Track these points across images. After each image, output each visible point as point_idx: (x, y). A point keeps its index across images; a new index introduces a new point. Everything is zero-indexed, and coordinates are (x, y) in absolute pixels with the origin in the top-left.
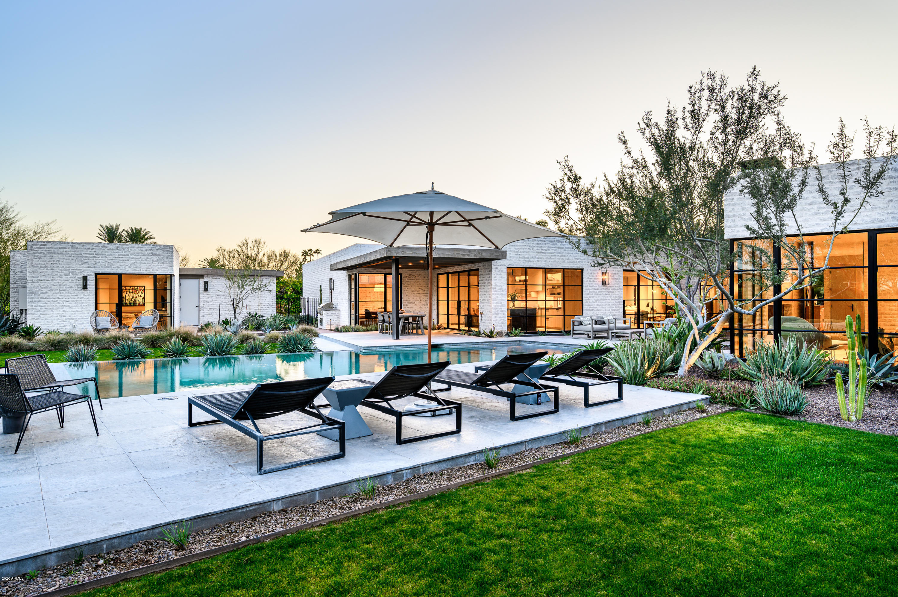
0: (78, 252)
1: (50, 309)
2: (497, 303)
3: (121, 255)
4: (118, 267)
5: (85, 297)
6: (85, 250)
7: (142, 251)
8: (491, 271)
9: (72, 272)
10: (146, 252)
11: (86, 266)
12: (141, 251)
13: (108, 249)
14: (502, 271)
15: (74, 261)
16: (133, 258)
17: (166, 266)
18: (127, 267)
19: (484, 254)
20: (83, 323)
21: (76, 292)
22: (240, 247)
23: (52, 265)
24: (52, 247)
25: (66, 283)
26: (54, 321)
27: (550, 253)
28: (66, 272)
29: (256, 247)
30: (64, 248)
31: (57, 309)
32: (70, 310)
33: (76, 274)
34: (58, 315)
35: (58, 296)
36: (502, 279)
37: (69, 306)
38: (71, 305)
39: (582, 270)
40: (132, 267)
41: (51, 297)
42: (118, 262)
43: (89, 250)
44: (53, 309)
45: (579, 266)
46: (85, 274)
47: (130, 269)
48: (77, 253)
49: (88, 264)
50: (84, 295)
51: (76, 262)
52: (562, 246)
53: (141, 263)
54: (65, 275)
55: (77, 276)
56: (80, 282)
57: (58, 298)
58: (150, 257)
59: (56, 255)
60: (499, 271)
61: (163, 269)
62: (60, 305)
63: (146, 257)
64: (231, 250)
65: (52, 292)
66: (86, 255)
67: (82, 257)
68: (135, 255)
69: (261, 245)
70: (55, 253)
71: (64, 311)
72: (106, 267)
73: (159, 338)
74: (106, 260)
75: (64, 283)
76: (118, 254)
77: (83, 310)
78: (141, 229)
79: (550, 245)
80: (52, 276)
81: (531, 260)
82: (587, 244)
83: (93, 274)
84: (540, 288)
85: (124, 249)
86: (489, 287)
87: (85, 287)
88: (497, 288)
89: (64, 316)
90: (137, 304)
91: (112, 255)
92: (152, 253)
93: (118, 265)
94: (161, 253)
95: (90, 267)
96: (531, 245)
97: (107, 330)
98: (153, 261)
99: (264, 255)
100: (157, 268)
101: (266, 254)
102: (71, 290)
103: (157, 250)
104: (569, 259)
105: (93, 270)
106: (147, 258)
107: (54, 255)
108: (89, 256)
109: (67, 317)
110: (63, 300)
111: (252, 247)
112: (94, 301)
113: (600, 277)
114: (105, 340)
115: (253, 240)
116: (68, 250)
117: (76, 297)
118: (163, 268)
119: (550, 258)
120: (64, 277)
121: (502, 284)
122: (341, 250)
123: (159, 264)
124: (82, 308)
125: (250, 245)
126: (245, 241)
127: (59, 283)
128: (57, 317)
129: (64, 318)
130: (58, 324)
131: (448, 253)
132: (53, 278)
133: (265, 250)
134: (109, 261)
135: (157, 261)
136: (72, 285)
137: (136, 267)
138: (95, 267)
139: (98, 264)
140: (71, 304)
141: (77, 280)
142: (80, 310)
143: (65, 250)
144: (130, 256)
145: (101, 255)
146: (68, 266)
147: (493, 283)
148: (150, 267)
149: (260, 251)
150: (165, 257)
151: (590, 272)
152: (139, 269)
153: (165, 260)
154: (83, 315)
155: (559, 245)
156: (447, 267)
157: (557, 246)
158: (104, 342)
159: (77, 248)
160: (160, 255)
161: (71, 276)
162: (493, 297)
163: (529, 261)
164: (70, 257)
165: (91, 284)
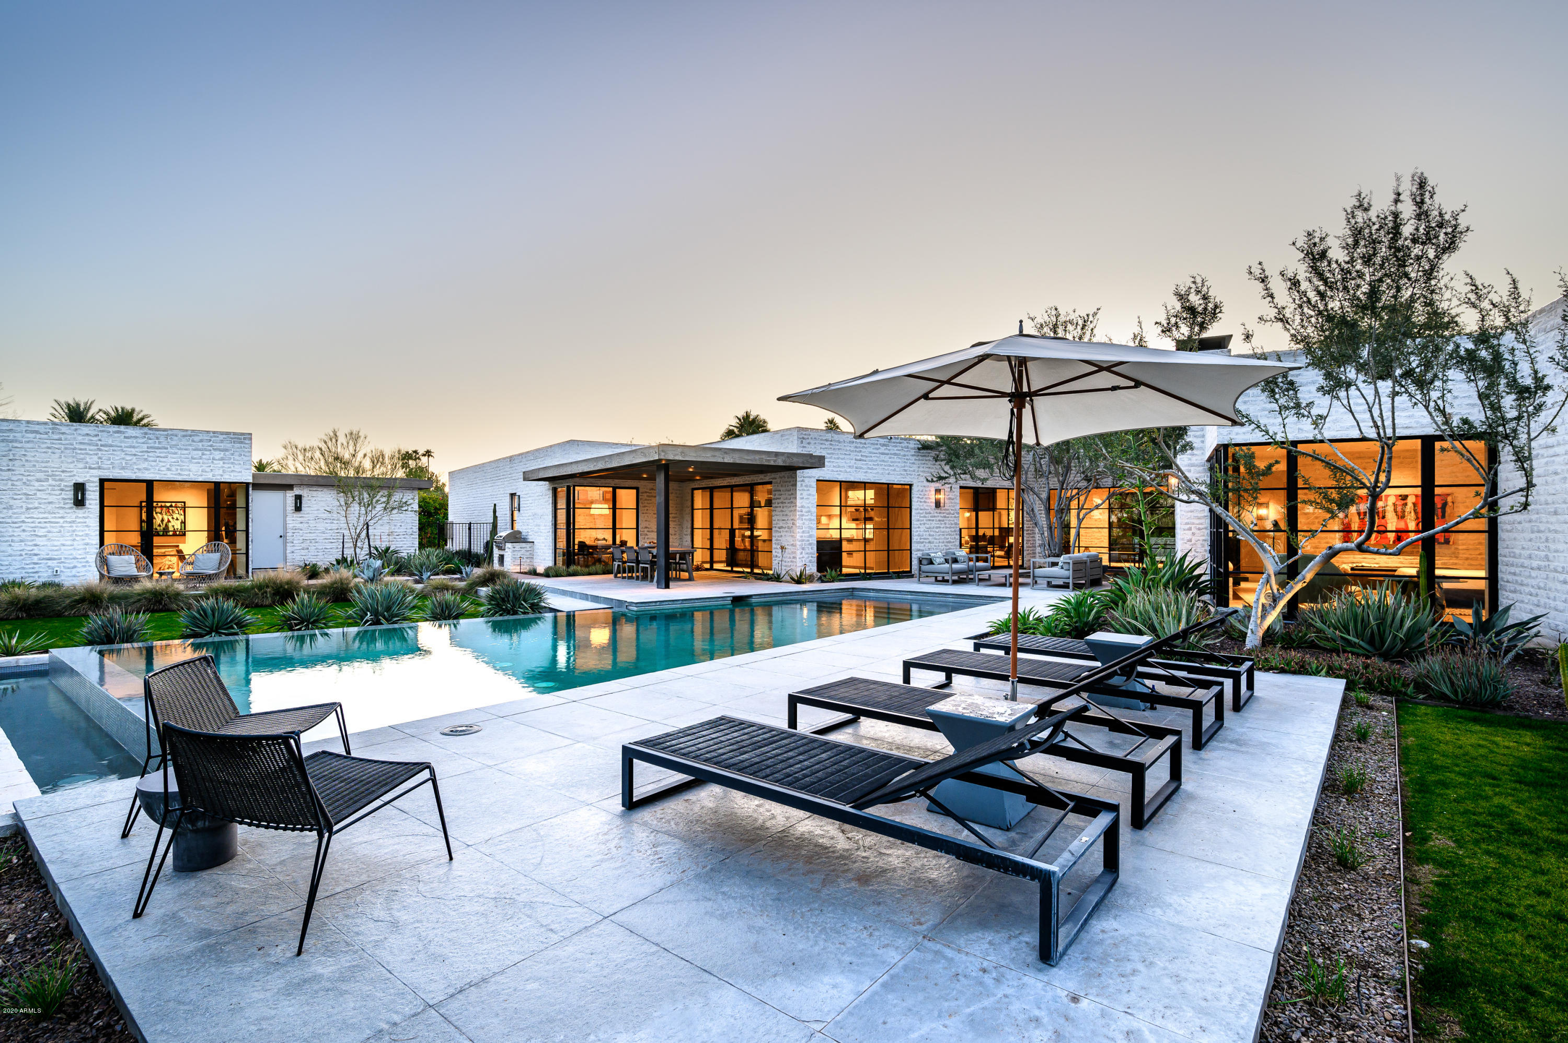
0: (66, 439)
1: (7, 541)
2: (803, 532)
3: (151, 447)
4: (147, 469)
5: (78, 520)
6: (80, 438)
7: (193, 441)
8: (795, 485)
9: (53, 475)
10: (200, 444)
11: (81, 465)
12: (190, 442)
13: (125, 437)
14: (810, 486)
15: (57, 455)
16: (176, 453)
17: (237, 468)
18: (163, 469)
19: (795, 459)
20: (75, 567)
21: (61, 511)
22: (325, 442)
23: (10, 463)
24: (11, 430)
25: (39, 494)
26: (14, 563)
27: (871, 461)
28: (41, 475)
29: (351, 443)
30: (37, 432)
31: (21, 541)
32: (49, 543)
33: (61, 480)
34: (23, 553)
35: (23, 517)
36: (811, 497)
37: (45, 536)
38: (50, 535)
39: (911, 485)
40: (173, 468)
41: (9, 520)
42: (146, 459)
43: (87, 438)
44: (12, 541)
45: (907, 480)
46: (80, 480)
47: (169, 473)
48: (63, 442)
49: (87, 463)
50: (77, 517)
51: (60, 457)
52: (887, 452)
53: (191, 462)
54: (38, 480)
55: (63, 483)
56: (70, 494)
57: (23, 522)
58: (208, 453)
59: (19, 445)
60: (806, 486)
61: (232, 474)
62: (28, 534)
63: (200, 453)
64: (308, 447)
65: (11, 511)
66: (82, 447)
67: (75, 449)
68: (180, 449)
69: (360, 441)
70: (16, 441)
71: (36, 545)
72: (123, 468)
73: (238, 591)
74: (123, 456)
75: (35, 494)
76: (145, 446)
77: (75, 543)
78: (133, 410)
79: (871, 450)
80: (10, 483)
81: (848, 470)
82: (919, 449)
83: (97, 480)
84: (837, 511)
85: (157, 438)
86: (792, 509)
87: (79, 502)
88: (804, 510)
89: (36, 555)
90: (171, 533)
91: (134, 447)
92: (211, 446)
93: (145, 465)
94: (229, 445)
95: (90, 468)
96: (848, 448)
97: (135, 579)
98: (214, 459)
99: (365, 455)
100: (221, 472)
101: (369, 455)
102: (50, 507)
103: (222, 441)
104: (895, 470)
105: (96, 472)
106: (203, 454)
107: (15, 445)
108: (88, 447)
109: (42, 557)
110: (33, 525)
111: (345, 444)
112: (98, 528)
113: (933, 497)
114: (132, 597)
115: (347, 431)
116: (46, 436)
117: (61, 520)
118: (233, 471)
119: (872, 469)
120: (37, 484)
121: (810, 505)
122: (537, 450)
123: (226, 466)
124: (74, 540)
125: (342, 439)
126: (332, 434)
127: (25, 494)
128: (21, 555)
129: (36, 558)
130: (23, 568)
131: (746, 457)
132: (13, 485)
133: (367, 448)
134: (128, 458)
135: (222, 459)
136: (51, 499)
137: (181, 470)
138: (99, 468)
139: (106, 462)
140: (49, 532)
141: (62, 490)
142: (69, 543)
143: (38, 436)
144: (169, 450)
145: (111, 446)
146: (43, 465)
147: (799, 502)
148: (208, 469)
149: (358, 449)
150: (237, 454)
151: (921, 489)
152: (187, 473)
153: (237, 458)
154: (74, 553)
155: (882, 450)
156: (712, 478)
157: (880, 451)
158: (132, 600)
159: (63, 433)
160: (226, 450)
161: (51, 482)
162: (799, 523)
163: (846, 472)
164: (49, 448)
165: (93, 497)
